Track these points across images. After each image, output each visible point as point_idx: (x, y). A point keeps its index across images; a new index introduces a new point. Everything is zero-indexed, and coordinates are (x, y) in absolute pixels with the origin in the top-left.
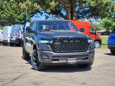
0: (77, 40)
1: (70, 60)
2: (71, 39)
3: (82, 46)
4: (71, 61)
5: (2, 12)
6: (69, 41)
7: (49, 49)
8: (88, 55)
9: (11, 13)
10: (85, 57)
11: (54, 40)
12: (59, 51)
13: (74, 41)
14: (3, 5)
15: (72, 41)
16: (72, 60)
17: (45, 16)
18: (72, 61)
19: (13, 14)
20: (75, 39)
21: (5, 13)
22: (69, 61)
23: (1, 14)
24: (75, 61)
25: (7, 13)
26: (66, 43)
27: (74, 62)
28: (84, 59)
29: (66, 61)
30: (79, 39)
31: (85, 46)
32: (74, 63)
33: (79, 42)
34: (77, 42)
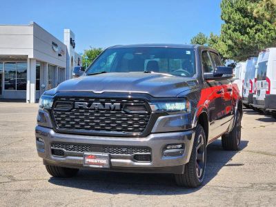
0: (113, 103)
1: (92, 157)
2: (97, 98)
6: (90, 104)
7: (46, 121)
8: (147, 148)
10: (138, 153)
11: (55, 99)
13: (104, 105)
15: (97, 105)
16: (96, 157)
18: (97, 161)
20: (108, 100)
21: (264, 30)
22: (88, 160)
23: (256, 33)
24: (104, 161)
25: (270, 30)
26: (81, 108)
27: (103, 164)
28: (136, 158)
29: (82, 158)
30: (118, 100)
31: (142, 119)
32: (101, 167)
33: (118, 108)
34: (112, 108)
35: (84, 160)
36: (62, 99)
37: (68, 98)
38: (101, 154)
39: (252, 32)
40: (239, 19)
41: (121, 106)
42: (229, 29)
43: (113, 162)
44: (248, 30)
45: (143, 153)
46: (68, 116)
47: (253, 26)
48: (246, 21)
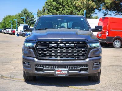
0: (70, 44)
2: (62, 42)
3: (78, 51)
4: (60, 73)
5: (62, 8)
6: (58, 45)
7: (31, 54)
8: (86, 65)
9: (71, 9)
10: (82, 68)
11: (37, 43)
12: (44, 58)
14: (64, 1)
16: (61, 71)
17: (103, 12)
18: (62, 72)
19: (74, 11)
21: (66, 9)
22: (57, 72)
23: (62, 11)
25: (68, 9)
26: (53, 47)
27: (65, 74)
31: (83, 51)
32: (64, 75)
33: (73, 46)
34: (70, 47)
35: (55, 73)
36: (42, 42)
37: (45, 42)
38: (64, 69)
39: (60, 10)
40: (56, 5)
41: (74, 46)
42: (51, 8)
43: (70, 73)
44: (59, 9)
45: (84, 67)
46: (45, 51)
47: (61, 8)
48: (58, 5)
